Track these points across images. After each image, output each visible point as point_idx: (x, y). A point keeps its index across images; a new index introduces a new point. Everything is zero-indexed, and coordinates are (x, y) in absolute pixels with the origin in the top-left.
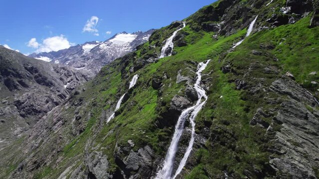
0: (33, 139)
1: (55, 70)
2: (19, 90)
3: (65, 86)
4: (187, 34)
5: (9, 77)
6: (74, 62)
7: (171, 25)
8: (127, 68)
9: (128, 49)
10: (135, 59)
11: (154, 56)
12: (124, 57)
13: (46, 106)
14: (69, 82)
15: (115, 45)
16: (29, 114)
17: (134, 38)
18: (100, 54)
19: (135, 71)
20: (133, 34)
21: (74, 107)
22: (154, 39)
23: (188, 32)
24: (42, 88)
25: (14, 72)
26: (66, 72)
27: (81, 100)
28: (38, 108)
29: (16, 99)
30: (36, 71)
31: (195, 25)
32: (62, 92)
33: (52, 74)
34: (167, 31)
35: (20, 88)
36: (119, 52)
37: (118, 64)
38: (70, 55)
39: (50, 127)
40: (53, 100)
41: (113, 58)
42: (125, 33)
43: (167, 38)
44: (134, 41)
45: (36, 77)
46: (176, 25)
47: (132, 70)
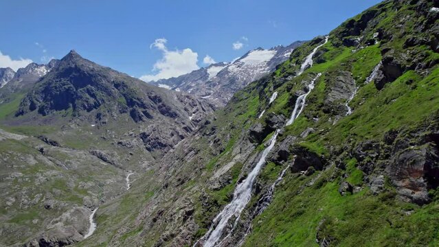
0: (164, 170)
1: (179, 99)
2: (144, 121)
3: (191, 118)
4: (327, 51)
5: (134, 107)
6: (197, 89)
7: (313, 41)
8: (266, 89)
9: (264, 70)
10: (274, 79)
11: (293, 74)
12: (261, 80)
13: (172, 139)
14: (194, 113)
15: (247, 66)
16: (155, 147)
17: (273, 56)
18: (229, 78)
19: (274, 89)
20: (272, 49)
21: (205, 137)
22: (295, 57)
23: (328, 48)
24: (166, 119)
25: (139, 102)
26: (191, 101)
27: (213, 129)
28: (163, 141)
29: (141, 131)
30: (160, 101)
31: (337, 40)
32: (187, 124)
33: (175, 105)
34: (308, 48)
35: (145, 119)
36: (253, 75)
37: (253, 89)
38: (192, 82)
39: (182, 157)
40: (178, 133)
41: (245, 83)
42: (260, 49)
43: (307, 55)
44: (272, 59)
45: (159, 107)
46: (318, 41)
47: (272, 89)
